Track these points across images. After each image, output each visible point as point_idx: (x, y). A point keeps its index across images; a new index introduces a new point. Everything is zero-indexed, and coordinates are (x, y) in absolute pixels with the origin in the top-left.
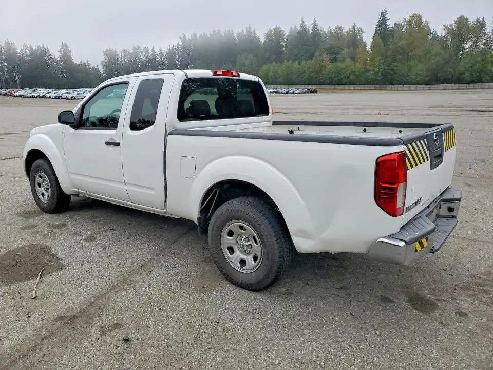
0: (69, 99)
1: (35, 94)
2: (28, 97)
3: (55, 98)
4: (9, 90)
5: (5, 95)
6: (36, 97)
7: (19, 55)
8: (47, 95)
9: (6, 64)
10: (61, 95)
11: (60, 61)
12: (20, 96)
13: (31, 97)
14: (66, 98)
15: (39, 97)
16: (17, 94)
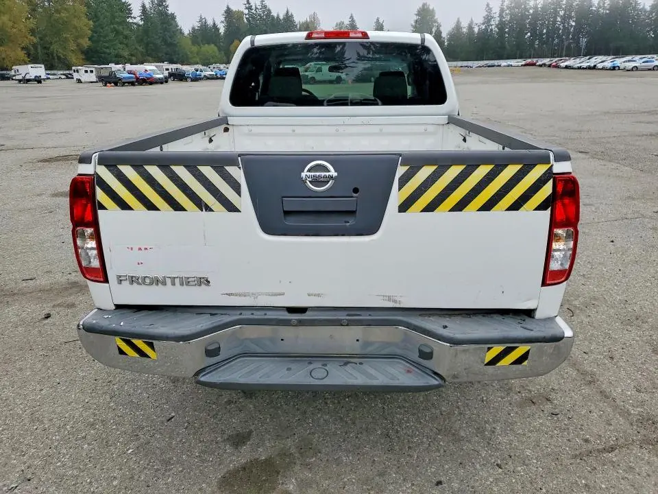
0: (628, 70)
1: (585, 65)
2: (575, 69)
3: (610, 69)
4: (557, 59)
5: (550, 66)
6: (586, 69)
7: (594, 8)
8: (600, 66)
9: (574, 24)
10: (619, 65)
11: (651, 12)
12: (567, 67)
13: (579, 68)
14: (625, 69)
15: (589, 68)
16: (563, 65)
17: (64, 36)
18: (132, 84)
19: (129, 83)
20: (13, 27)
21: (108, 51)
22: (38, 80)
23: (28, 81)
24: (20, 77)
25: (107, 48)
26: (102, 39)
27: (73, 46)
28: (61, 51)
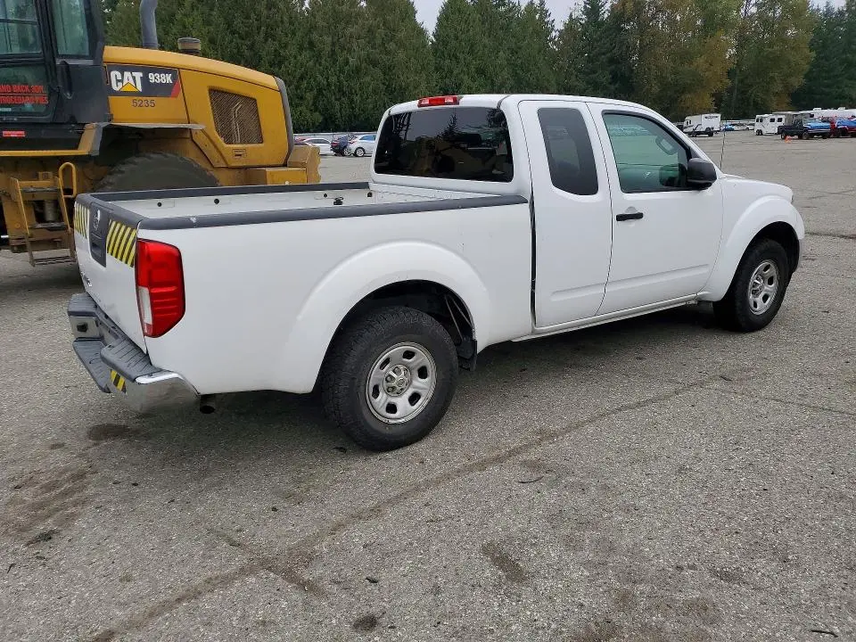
17: (771, 75)
18: (825, 136)
19: (818, 134)
20: (707, 70)
21: (827, 90)
22: (710, 132)
23: (699, 133)
24: (690, 130)
25: (828, 86)
26: (824, 75)
27: (778, 87)
28: (761, 95)
